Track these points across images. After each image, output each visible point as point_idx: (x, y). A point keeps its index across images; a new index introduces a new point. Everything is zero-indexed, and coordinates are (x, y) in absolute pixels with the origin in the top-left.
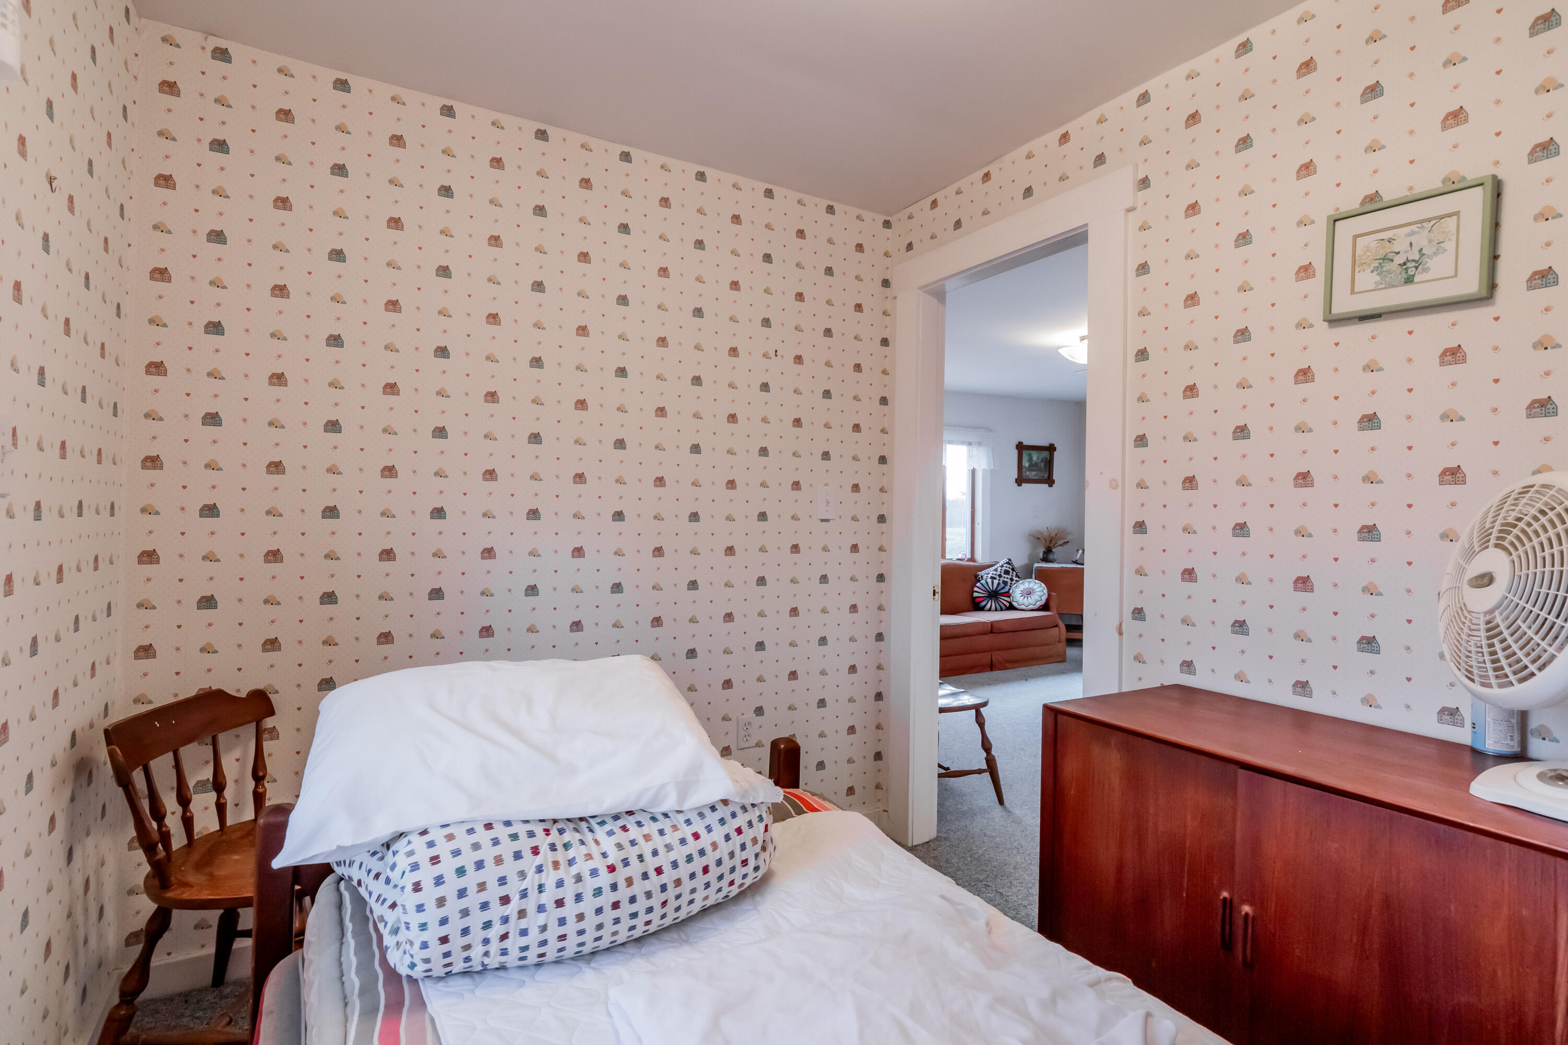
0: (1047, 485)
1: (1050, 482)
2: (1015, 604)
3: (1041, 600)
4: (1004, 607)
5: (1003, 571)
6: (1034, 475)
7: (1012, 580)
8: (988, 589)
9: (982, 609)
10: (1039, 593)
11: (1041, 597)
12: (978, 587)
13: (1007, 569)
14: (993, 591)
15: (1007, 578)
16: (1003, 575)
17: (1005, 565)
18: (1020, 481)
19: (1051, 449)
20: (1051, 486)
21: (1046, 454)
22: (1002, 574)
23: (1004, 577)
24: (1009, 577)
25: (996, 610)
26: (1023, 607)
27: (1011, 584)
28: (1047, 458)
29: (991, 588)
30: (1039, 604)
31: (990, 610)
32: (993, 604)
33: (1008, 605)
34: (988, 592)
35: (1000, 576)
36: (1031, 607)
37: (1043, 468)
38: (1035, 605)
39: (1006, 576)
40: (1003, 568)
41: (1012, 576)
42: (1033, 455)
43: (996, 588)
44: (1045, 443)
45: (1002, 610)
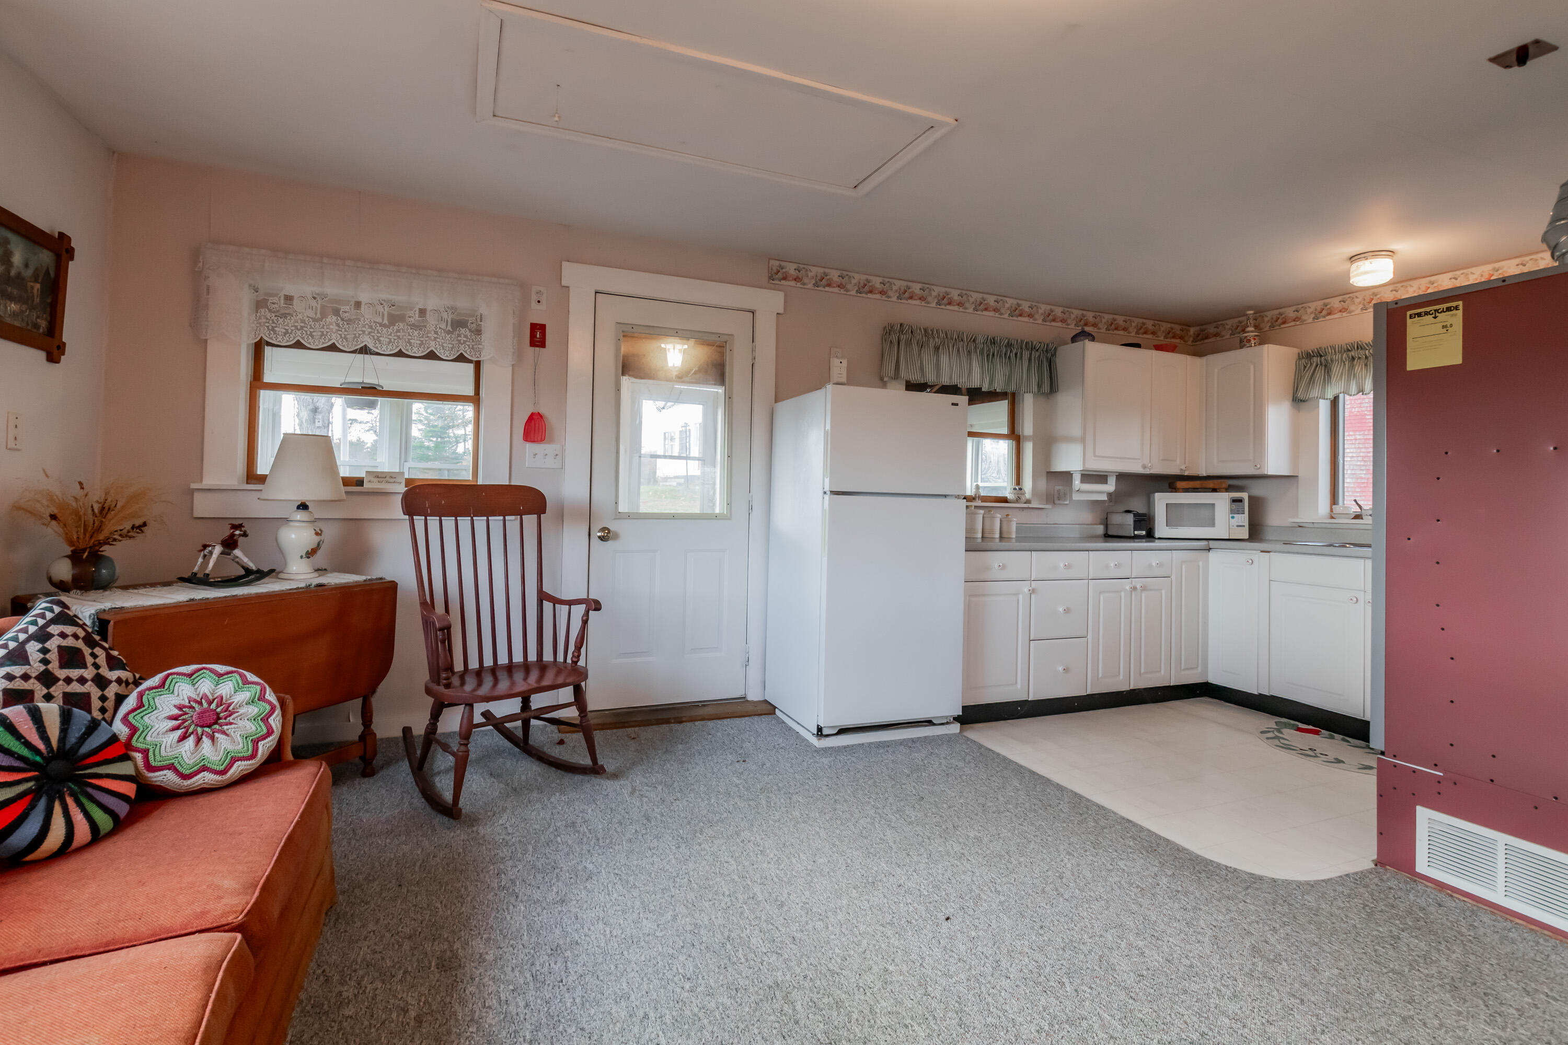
2: (167, 778)
3: (270, 732)
4: (122, 809)
5: (53, 656)
7: (102, 683)
8: (25, 752)
9: (27, 860)
10: (253, 710)
11: (265, 720)
13: (70, 642)
14: (54, 756)
15: (82, 680)
16: (62, 674)
17: (54, 629)
19: (63, 247)
22: (54, 667)
23: (68, 680)
24: (89, 673)
25: (97, 837)
26: (207, 778)
27: (103, 698)
29: (41, 746)
30: (265, 748)
32: (78, 817)
33: (129, 789)
34: (33, 765)
35: (47, 679)
36: (239, 768)
38: (253, 756)
39: (75, 673)
40: (53, 644)
41: (97, 667)
42: (13, 247)
43: (64, 731)
44: (47, 223)
45: (120, 826)
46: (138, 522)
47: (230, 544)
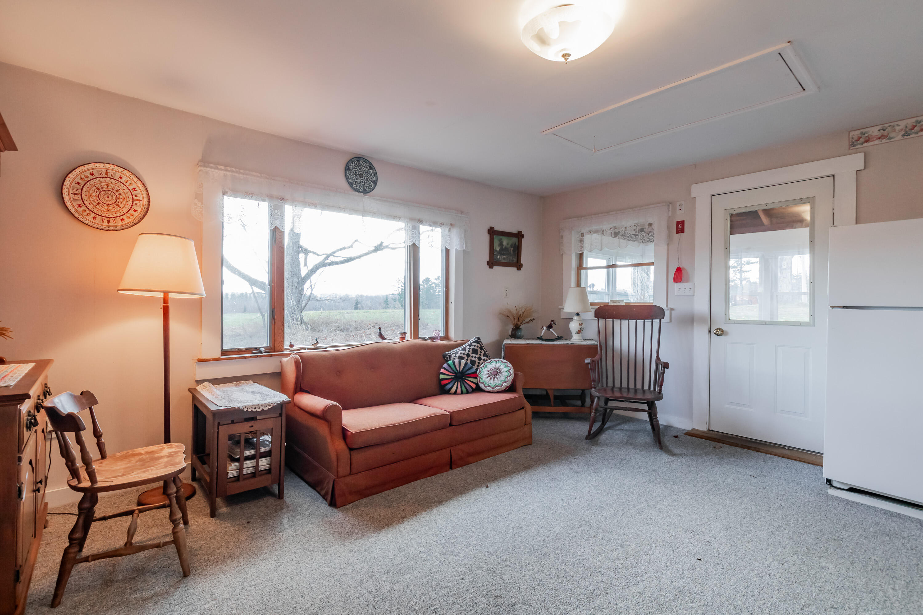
0: (515, 269)
1: (518, 266)
2: (481, 385)
3: (507, 381)
4: (470, 389)
5: (471, 350)
6: (505, 259)
7: (480, 359)
8: (455, 369)
9: (447, 392)
10: (506, 374)
11: (507, 378)
12: (445, 369)
13: (476, 348)
14: (460, 372)
15: (475, 357)
16: (471, 355)
17: (473, 344)
18: (491, 264)
19: (519, 235)
20: (519, 269)
21: (515, 240)
22: (470, 353)
23: (472, 357)
24: (477, 356)
25: (462, 393)
26: (489, 389)
27: (479, 363)
28: (515, 244)
29: (458, 369)
30: (505, 385)
31: (455, 393)
32: (459, 387)
33: (474, 386)
34: (455, 373)
35: (468, 355)
36: (497, 388)
37: (512, 253)
38: (501, 386)
39: (474, 355)
40: (472, 347)
41: (480, 355)
42: (503, 240)
43: (464, 368)
44: (514, 230)
45: (468, 392)
46: (532, 319)
47: (550, 327)
